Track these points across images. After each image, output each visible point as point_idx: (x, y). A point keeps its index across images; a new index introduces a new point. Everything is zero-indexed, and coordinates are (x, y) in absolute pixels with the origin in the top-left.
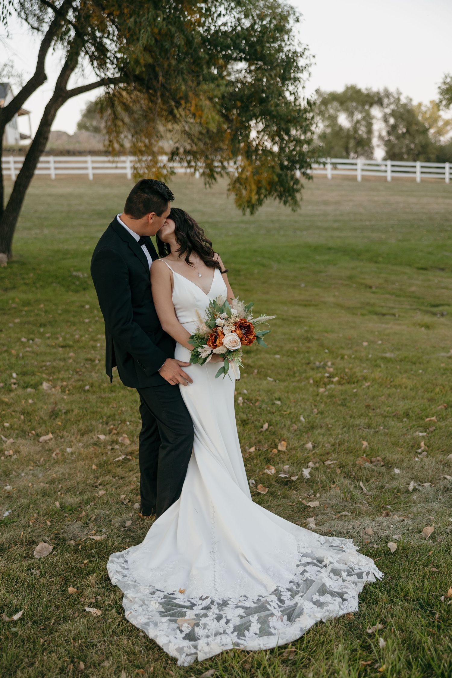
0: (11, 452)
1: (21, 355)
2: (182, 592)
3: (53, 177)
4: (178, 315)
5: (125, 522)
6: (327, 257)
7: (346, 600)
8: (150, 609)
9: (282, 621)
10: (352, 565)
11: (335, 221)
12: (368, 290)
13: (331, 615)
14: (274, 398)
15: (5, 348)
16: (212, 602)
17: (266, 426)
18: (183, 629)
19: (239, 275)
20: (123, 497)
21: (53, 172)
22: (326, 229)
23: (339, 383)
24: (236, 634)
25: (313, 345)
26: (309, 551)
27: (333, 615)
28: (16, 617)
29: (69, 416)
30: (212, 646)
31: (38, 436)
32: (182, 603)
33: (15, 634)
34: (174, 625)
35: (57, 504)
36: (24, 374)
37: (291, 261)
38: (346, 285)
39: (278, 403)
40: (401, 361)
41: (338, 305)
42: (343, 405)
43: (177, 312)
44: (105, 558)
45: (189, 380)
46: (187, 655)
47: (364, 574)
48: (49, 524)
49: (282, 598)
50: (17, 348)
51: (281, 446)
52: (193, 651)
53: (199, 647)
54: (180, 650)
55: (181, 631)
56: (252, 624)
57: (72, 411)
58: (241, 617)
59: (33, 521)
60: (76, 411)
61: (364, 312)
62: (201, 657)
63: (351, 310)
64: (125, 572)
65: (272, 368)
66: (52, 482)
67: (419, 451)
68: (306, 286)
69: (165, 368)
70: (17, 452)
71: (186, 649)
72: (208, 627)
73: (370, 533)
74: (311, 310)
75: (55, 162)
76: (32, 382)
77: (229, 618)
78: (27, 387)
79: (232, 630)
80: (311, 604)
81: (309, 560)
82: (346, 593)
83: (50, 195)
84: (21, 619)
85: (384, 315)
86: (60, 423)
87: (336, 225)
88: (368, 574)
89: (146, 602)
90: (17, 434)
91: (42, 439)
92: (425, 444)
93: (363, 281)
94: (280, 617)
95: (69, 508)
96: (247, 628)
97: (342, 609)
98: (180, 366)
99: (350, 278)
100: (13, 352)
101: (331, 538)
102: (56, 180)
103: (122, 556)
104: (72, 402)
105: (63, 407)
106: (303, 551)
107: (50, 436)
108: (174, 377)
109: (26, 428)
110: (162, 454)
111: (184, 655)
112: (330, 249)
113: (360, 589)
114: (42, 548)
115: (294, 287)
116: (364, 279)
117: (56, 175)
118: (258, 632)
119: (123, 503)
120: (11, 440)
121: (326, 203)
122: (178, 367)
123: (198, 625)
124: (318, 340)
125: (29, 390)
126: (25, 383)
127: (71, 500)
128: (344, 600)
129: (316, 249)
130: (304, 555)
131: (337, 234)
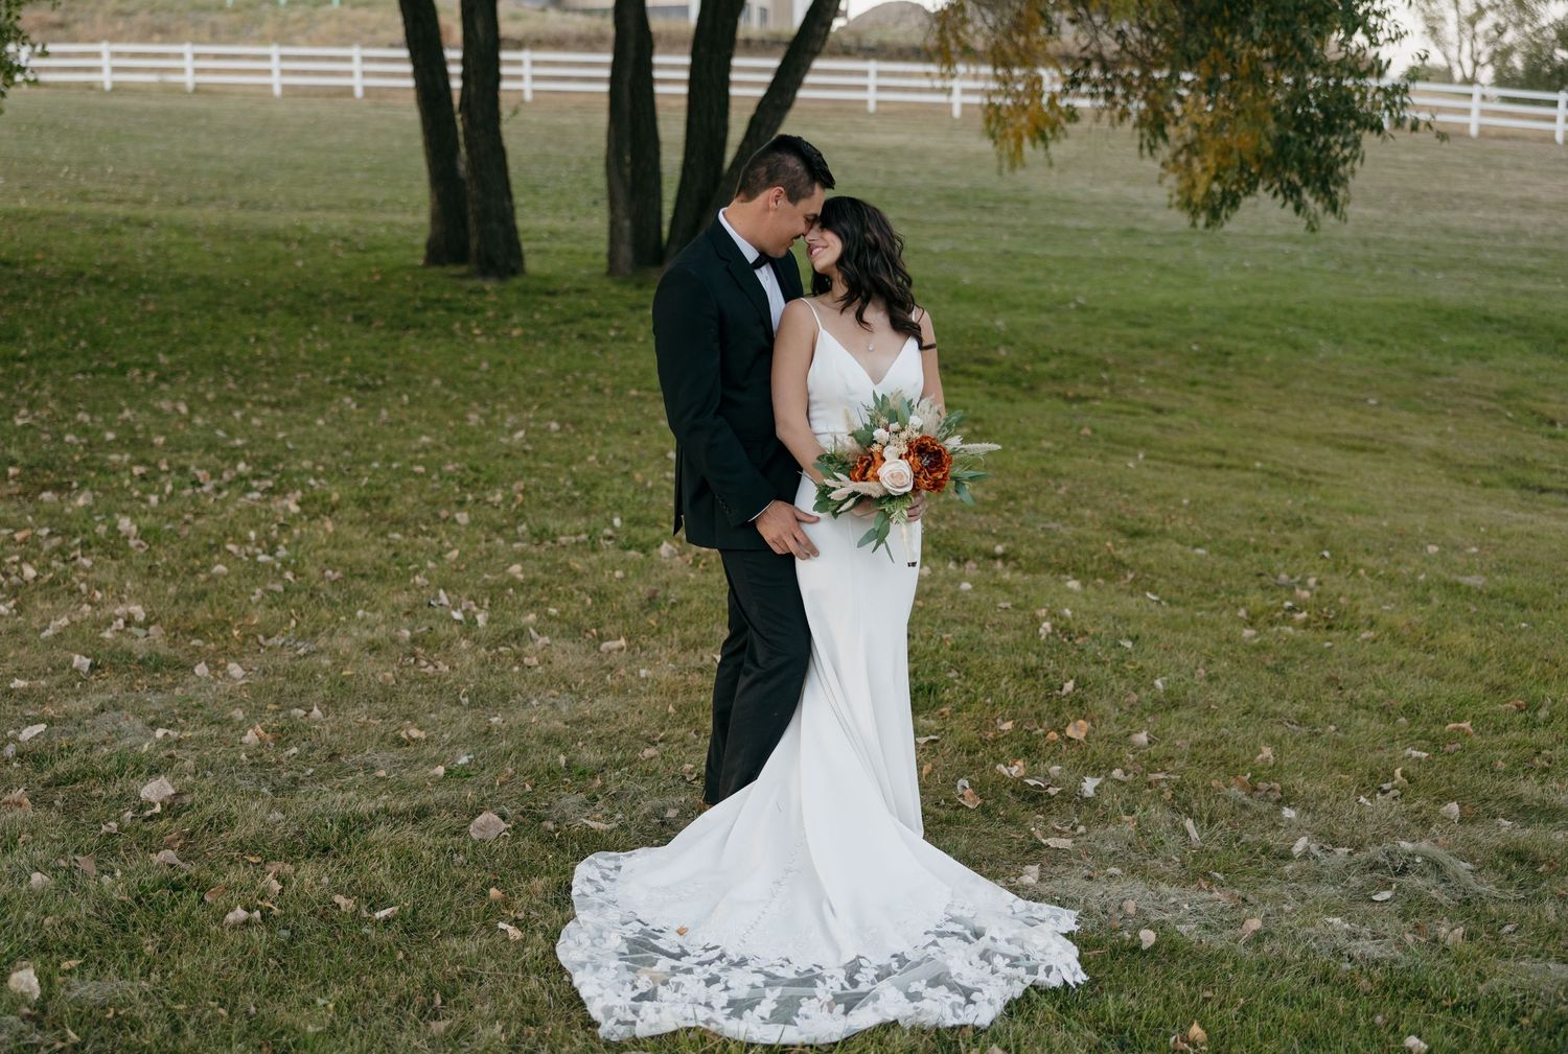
0: (535, 661)
1: (650, 484)
2: (681, 932)
3: (872, 107)
4: (812, 415)
5: (665, 809)
6: (1470, 340)
7: (974, 1003)
8: (605, 946)
9: (831, 1011)
10: (1029, 949)
11: (1534, 252)
12: (1545, 428)
13: (922, 1019)
14: (1124, 634)
15: (626, 468)
16: (721, 957)
17: (1069, 686)
18: (638, 984)
19: (1225, 364)
20: (688, 766)
21: (871, 97)
22: (1501, 271)
23: (1306, 624)
24: (728, 1011)
25: (1299, 539)
26: (966, 914)
27: (929, 1020)
28: (380, 914)
29: (674, 614)
30: (662, 1015)
31: (601, 638)
32: (665, 947)
33: (365, 937)
34: (629, 976)
35: (562, 759)
36: (636, 522)
37: (1370, 342)
38: (1490, 411)
39: (1128, 644)
40: (1491, 596)
41: (1438, 457)
42: (1277, 670)
43: (813, 408)
44: (580, 857)
45: (812, 551)
46: (618, 1022)
47: (1041, 969)
48: (528, 788)
49: (857, 977)
50: (650, 469)
51: (1076, 728)
52: (630, 1017)
53: (641, 1013)
54: (608, 1011)
55: (635, 987)
56: (764, 1002)
57: (689, 602)
58: (753, 986)
59: (503, 779)
60: (695, 604)
61: (1495, 477)
62: (642, 1030)
63: (1461, 472)
64: (603, 883)
65: (1172, 575)
66: (580, 722)
67: (1386, 786)
68: (1380, 404)
69: (765, 518)
70: (547, 661)
71: (617, 1010)
72: (683, 990)
73: (1131, 910)
74: (1358, 460)
75: (880, 74)
76: (642, 539)
77: (730, 984)
78: (630, 548)
79: (725, 1004)
80: (901, 996)
81: (958, 928)
82: (980, 991)
83: (855, 149)
84: (387, 921)
85: (1543, 490)
86: (653, 622)
87: (1532, 262)
88: (1049, 970)
89: (605, 934)
90: (562, 631)
91: (605, 646)
92: (1403, 774)
93: (1537, 406)
94: (829, 1004)
95: (580, 770)
96: (752, 1007)
97: (958, 1017)
98: (798, 520)
99: (1506, 395)
100: (638, 476)
101: (1036, 905)
102: (878, 114)
103: (617, 859)
104: (697, 587)
105: (675, 594)
106: (956, 912)
107: (622, 642)
108: (780, 537)
109: (586, 622)
110: (743, 682)
111: (613, 1021)
112: (1488, 319)
113: (1017, 991)
114: (487, 822)
115: (1349, 402)
116: (1544, 400)
117: (879, 102)
118: (767, 1016)
119: (684, 778)
120: (547, 640)
121: (1528, 205)
122: (792, 521)
123: (665, 983)
124: (1321, 527)
125: (632, 553)
126: (628, 538)
127: (590, 756)
128: (970, 1001)
129: (1453, 318)
130: (953, 920)
131: (1528, 284)
